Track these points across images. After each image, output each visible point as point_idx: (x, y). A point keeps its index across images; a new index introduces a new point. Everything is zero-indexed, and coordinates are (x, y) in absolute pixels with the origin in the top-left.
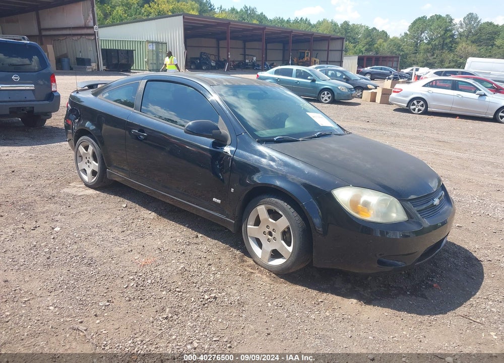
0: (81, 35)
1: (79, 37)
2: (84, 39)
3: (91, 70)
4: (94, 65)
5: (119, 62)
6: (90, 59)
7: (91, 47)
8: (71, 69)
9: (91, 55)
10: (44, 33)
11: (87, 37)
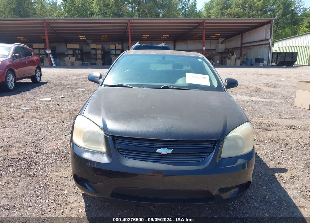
0: (262, 45)
1: (260, 46)
2: (263, 47)
3: (263, 65)
4: (265, 62)
5: (285, 60)
6: (264, 59)
7: (266, 51)
8: (252, 65)
9: (265, 57)
10: (244, 45)
11: (265, 46)
